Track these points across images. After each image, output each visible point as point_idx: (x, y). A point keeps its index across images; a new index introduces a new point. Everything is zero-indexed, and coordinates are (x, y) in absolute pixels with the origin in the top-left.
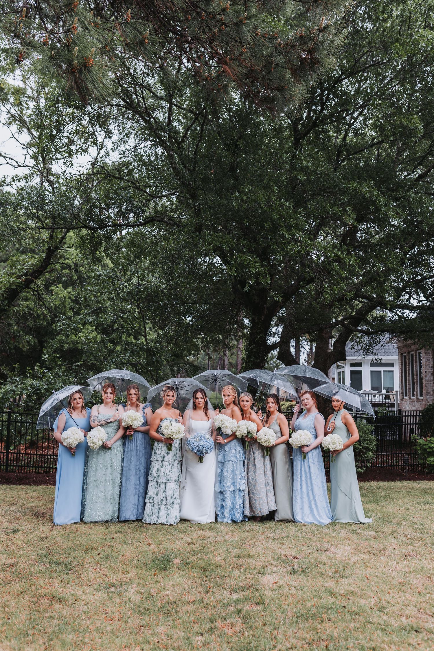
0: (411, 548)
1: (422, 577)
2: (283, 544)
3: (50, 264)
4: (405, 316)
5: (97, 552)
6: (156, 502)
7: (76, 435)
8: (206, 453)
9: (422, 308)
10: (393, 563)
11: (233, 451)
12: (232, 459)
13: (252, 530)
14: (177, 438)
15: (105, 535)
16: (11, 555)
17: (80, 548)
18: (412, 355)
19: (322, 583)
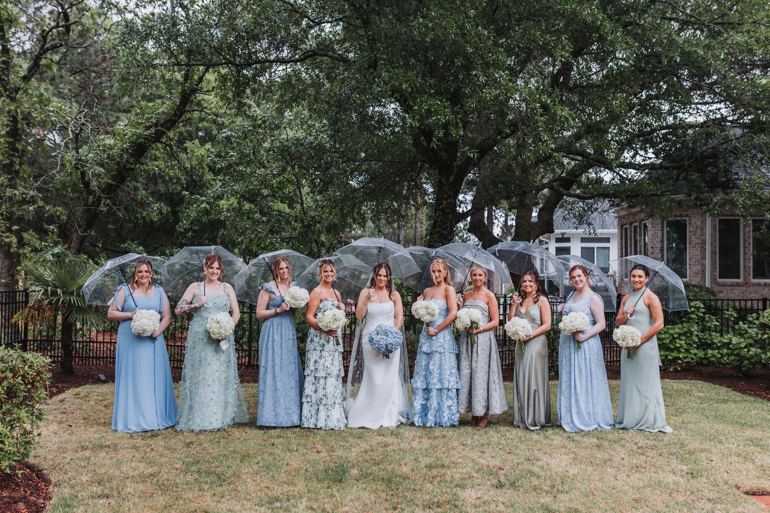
0: (642, 457)
1: (659, 492)
2: (483, 452)
3: (185, 112)
4: (630, 176)
5: (256, 461)
6: (314, 401)
9: (652, 166)
10: (622, 476)
13: (444, 437)
15: (264, 440)
16: (150, 463)
17: (234, 455)
18: (635, 227)
19: (536, 499)
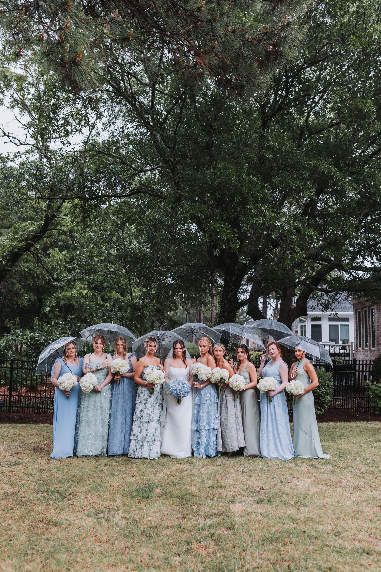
0: (363, 480)
1: (373, 506)
2: (251, 476)
3: (47, 230)
4: (360, 276)
5: (88, 483)
6: (139, 439)
7: (71, 380)
8: (183, 397)
9: (375, 269)
10: (348, 494)
11: (209, 395)
12: (207, 402)
13: (224, 464)
14: (158, 384)
15: (96, 467)
16: (13, 485)
17: (73, 479)
18: (365, 311)
19: (285, 510)
